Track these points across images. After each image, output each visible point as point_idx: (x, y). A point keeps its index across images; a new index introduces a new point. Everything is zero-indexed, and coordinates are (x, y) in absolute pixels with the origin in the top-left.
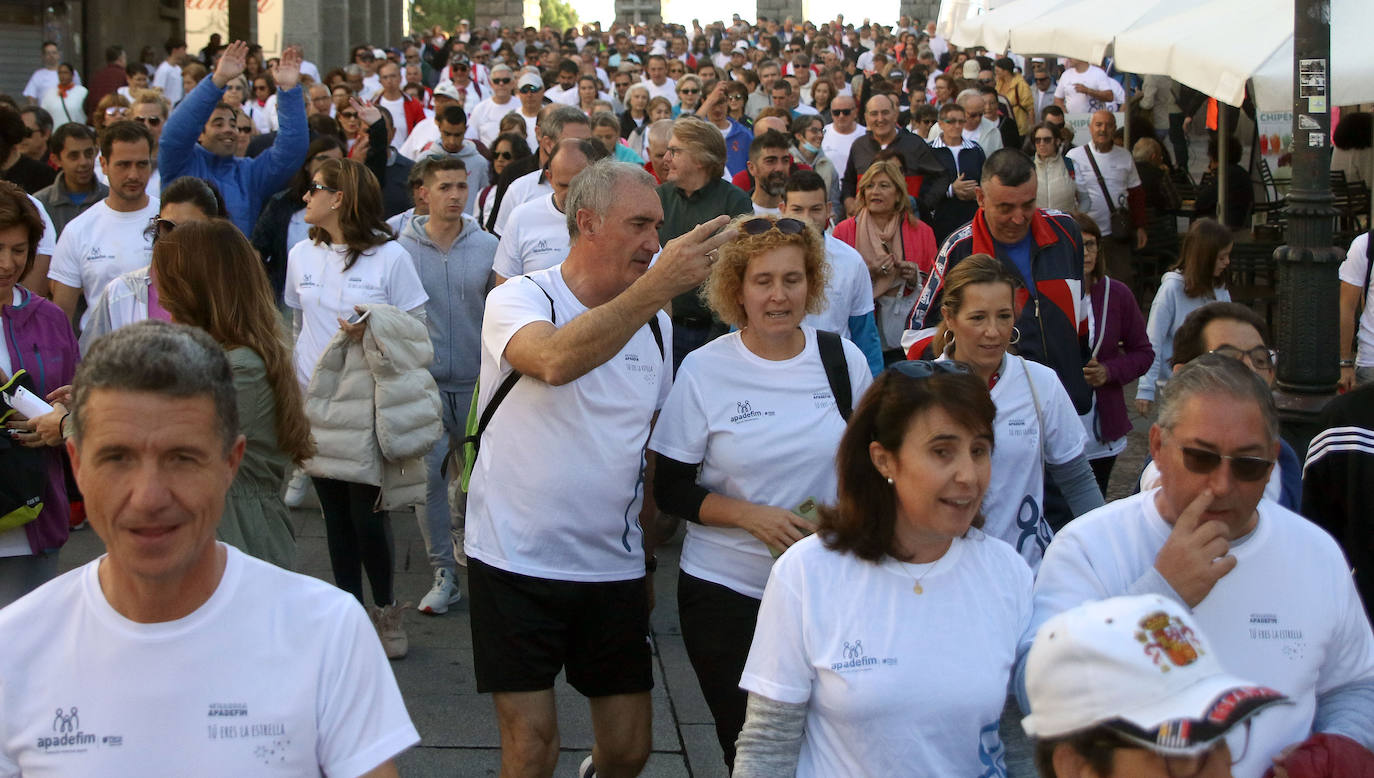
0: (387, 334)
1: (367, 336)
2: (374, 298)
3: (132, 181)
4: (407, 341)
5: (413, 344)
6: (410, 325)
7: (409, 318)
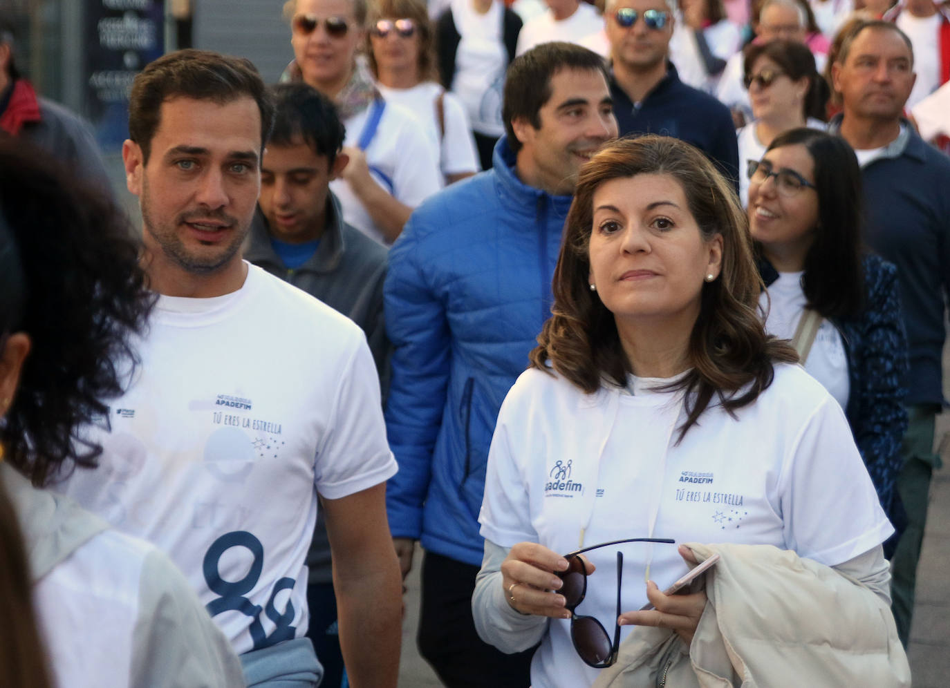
0: (763, 630)
1: (704, 635)
2: (744, 530)
3: (205, 210)
4: (823, 651)
5: (841, 656)
6: (836, 603)
7: (837, 583)
